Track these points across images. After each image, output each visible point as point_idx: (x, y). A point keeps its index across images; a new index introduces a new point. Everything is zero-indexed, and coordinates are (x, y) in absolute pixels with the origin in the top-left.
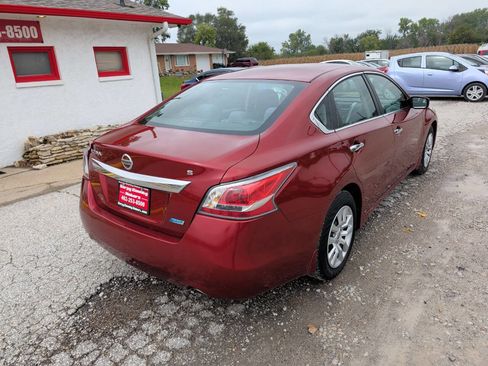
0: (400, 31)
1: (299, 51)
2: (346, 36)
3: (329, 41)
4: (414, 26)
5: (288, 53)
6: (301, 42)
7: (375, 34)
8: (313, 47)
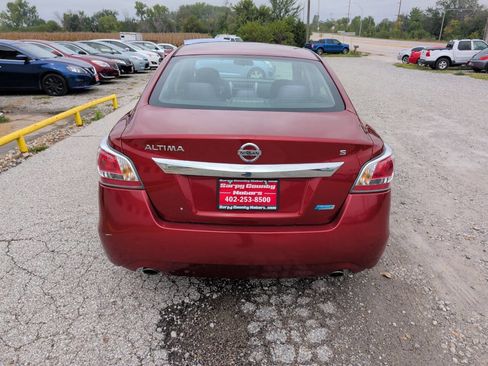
0: (138, 14)
1: (25, 25)
2: (82, 14)
3: (62, 16)
4: (149, 11)
5: (9, 26)
6: (25, 14)
7: (113, 15)
8: (42, 22)
